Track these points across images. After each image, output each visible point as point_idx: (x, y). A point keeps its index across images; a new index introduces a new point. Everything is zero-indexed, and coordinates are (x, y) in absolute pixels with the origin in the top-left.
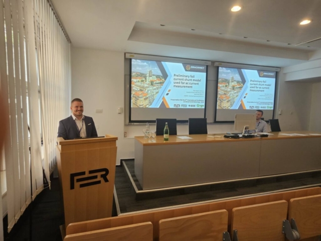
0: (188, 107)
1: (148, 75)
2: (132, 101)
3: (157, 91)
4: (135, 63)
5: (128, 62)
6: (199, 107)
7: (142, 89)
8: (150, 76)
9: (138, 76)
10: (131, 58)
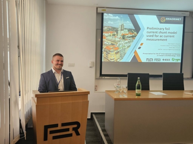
0: (162, 61)
1: (120, 29)
2: (103, 55)
3: (128, 44)
4: (107, 17)
5: (101, 16)
6: (175, 61)
7: (114, 43)
8: (122, 30)
9: (110, 30)
10: (103, 12)
